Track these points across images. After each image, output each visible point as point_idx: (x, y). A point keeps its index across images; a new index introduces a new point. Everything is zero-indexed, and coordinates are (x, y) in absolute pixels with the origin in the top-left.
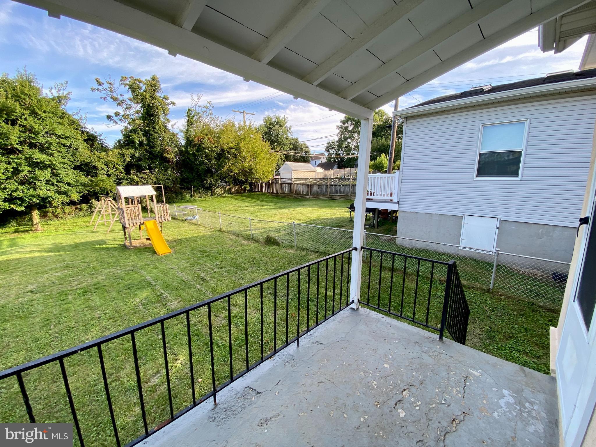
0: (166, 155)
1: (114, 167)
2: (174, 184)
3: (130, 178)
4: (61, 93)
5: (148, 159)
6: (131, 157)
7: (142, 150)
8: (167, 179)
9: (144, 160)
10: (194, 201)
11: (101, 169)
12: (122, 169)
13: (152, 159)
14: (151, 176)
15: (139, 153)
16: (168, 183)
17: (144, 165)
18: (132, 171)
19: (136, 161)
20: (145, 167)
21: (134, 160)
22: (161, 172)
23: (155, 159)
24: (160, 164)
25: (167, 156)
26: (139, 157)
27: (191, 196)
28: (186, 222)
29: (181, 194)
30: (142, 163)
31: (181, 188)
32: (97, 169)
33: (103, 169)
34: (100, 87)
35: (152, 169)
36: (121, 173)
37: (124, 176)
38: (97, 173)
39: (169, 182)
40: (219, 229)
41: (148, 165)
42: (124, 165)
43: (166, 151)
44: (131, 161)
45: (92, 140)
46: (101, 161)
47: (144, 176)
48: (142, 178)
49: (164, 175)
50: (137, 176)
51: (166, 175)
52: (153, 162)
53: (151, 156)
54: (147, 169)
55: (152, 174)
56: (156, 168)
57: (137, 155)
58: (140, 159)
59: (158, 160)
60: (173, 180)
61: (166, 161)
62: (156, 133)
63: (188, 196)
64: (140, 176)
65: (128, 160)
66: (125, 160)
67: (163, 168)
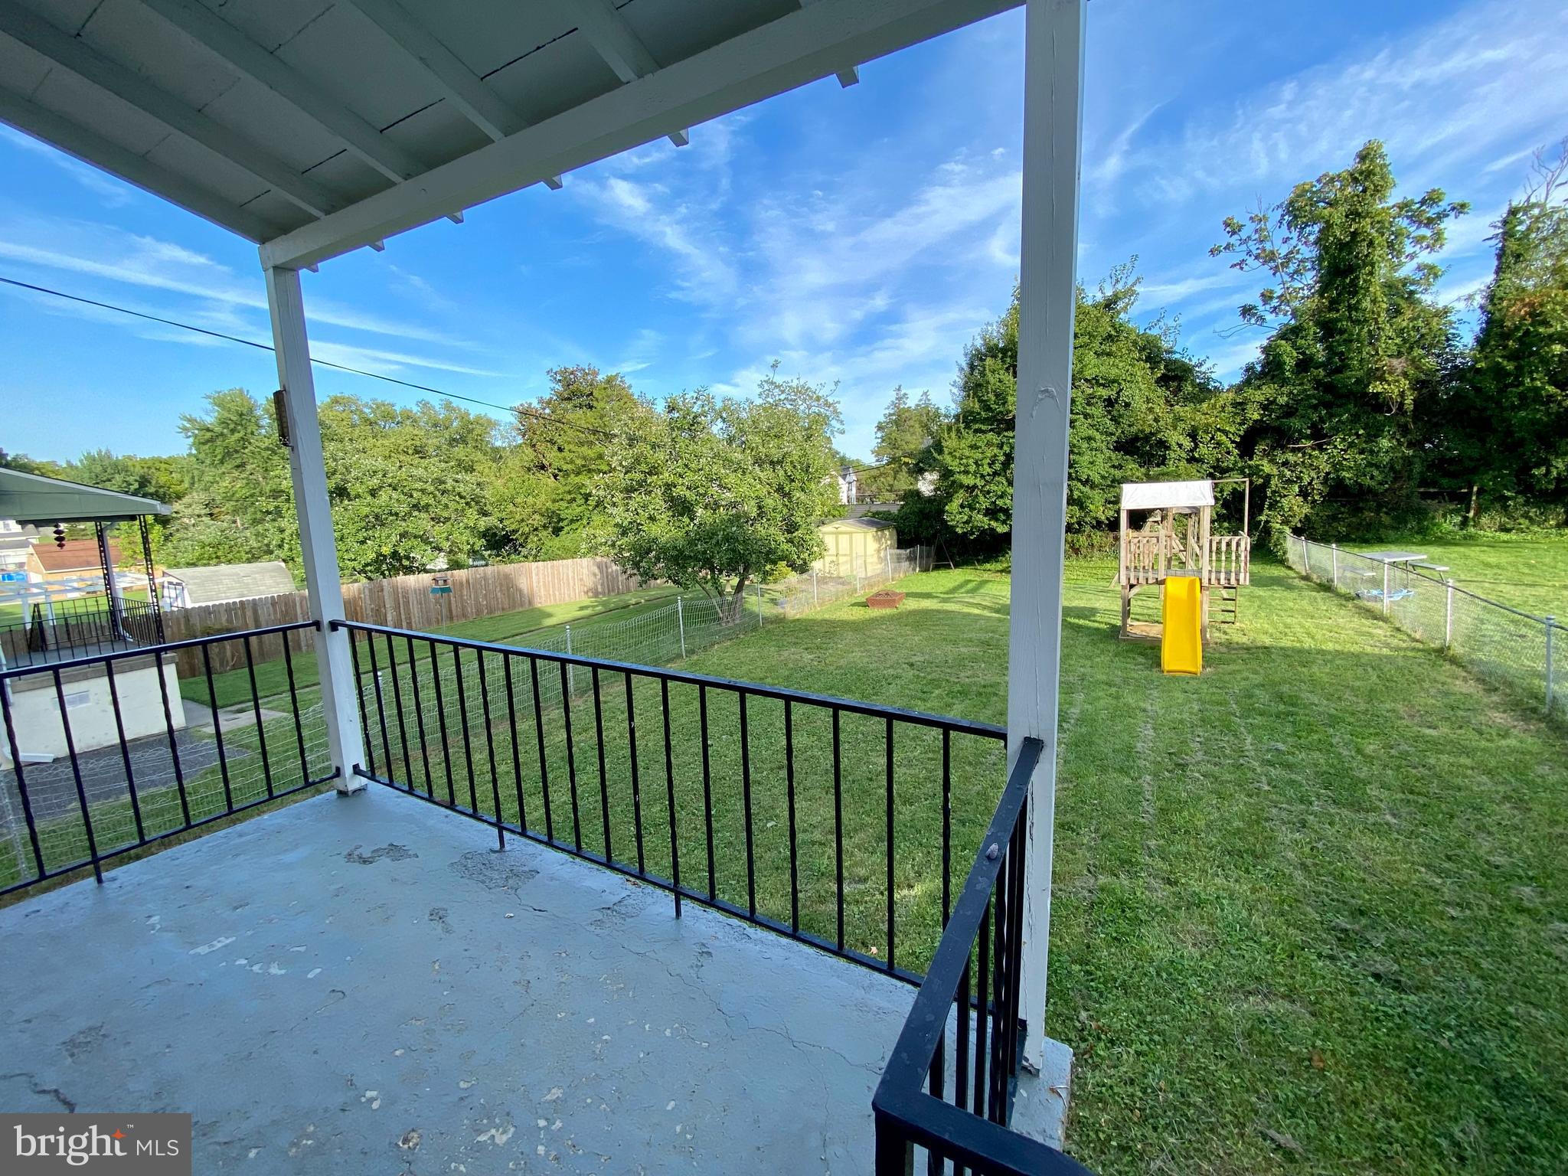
0: (1376, 387)
1: (1212, 438)
2: (1396, 479)
3: (1250, 467)
4: (1120, 286)
5: (1315, 408)
6: (1265, 407)
7: (1302, 384)
8: (1370, 464)
9: (1301, 411)
10: (1470, 540)
11: (1176, 448)
12: (1233, 442)
13: (1327, 405)
14: (1317, 458)
15: (1291, 393)
16: (1372, 477)
17: (1298, 425)
18: (1260, 447)
19: (1278, 418)
20: (1300, 432)
21: (1270, 416)
22: (1351, 445)
23: (1340, 406)
24: (1355, 419)
25: (1380, 389)
26: (1287, 404)
27: (1464, 523)
28: (1350, 605)
29: (1421, 514)
30: (1296, 423)
31: (1425, 496)
32: (1168, 448)
33: (1180, 446)
34: (1234, 240)
35: (1325, 436)
36: (1228, 453)
37: (1236, 462)
38: (1164, 458)
39: (1376, 473)
40: (1436, 644)
41: (1313, 426)
42: (1242, 433)
43: (1378, 374)
44: (1261, 420)
45: (1180, 379)
46: (1181, 425)
47: (1291, 458)
48: (1285, 464)
49: (1362, 452)
50: (1272, 461)
51: (1372, 452)
52: (1331, 416)
53: (1329, 397)
54: (1307, 437)
55: (1321, 449)
56: (1338, 432)
57: (1282, 400)
58: (1289, 411)
59: (1351, 406)
60: (1392, 468)
61: (1378, 404)
62: (1357, 322)
63: (1449, 524)
64: (1280, 459)
65: (1256, 417)
66: (1245, 419)
67: (1361, 432)
